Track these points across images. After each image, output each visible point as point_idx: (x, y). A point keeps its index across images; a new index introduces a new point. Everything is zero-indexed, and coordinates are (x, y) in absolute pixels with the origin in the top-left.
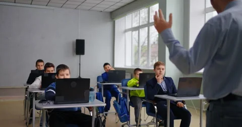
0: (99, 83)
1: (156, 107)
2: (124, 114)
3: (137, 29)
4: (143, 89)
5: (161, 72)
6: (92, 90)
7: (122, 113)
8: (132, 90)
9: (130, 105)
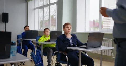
0: (19, 39)
1: (67, 57)
2: (40, 62)
3: (42, 7)
4: (55, 43)
5: (69, 29)
6: (13, 44)
7: (38, 61)
8: (46, 44)
9: (43, 55)
